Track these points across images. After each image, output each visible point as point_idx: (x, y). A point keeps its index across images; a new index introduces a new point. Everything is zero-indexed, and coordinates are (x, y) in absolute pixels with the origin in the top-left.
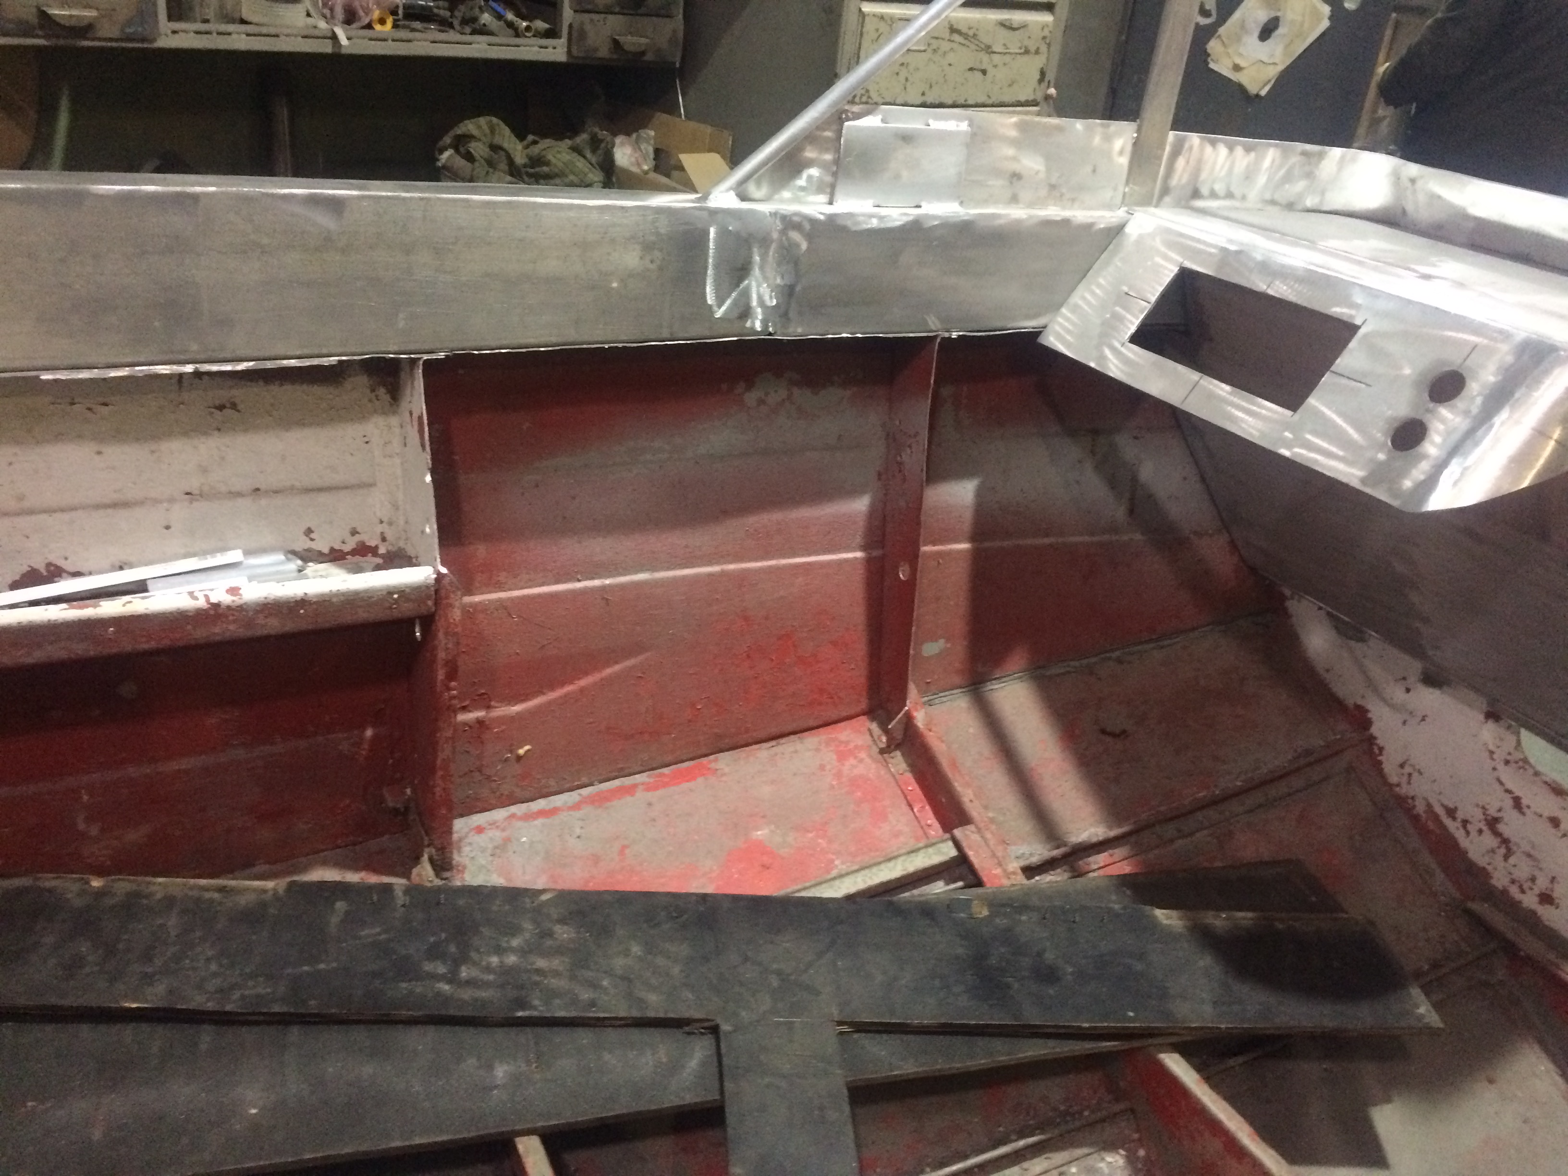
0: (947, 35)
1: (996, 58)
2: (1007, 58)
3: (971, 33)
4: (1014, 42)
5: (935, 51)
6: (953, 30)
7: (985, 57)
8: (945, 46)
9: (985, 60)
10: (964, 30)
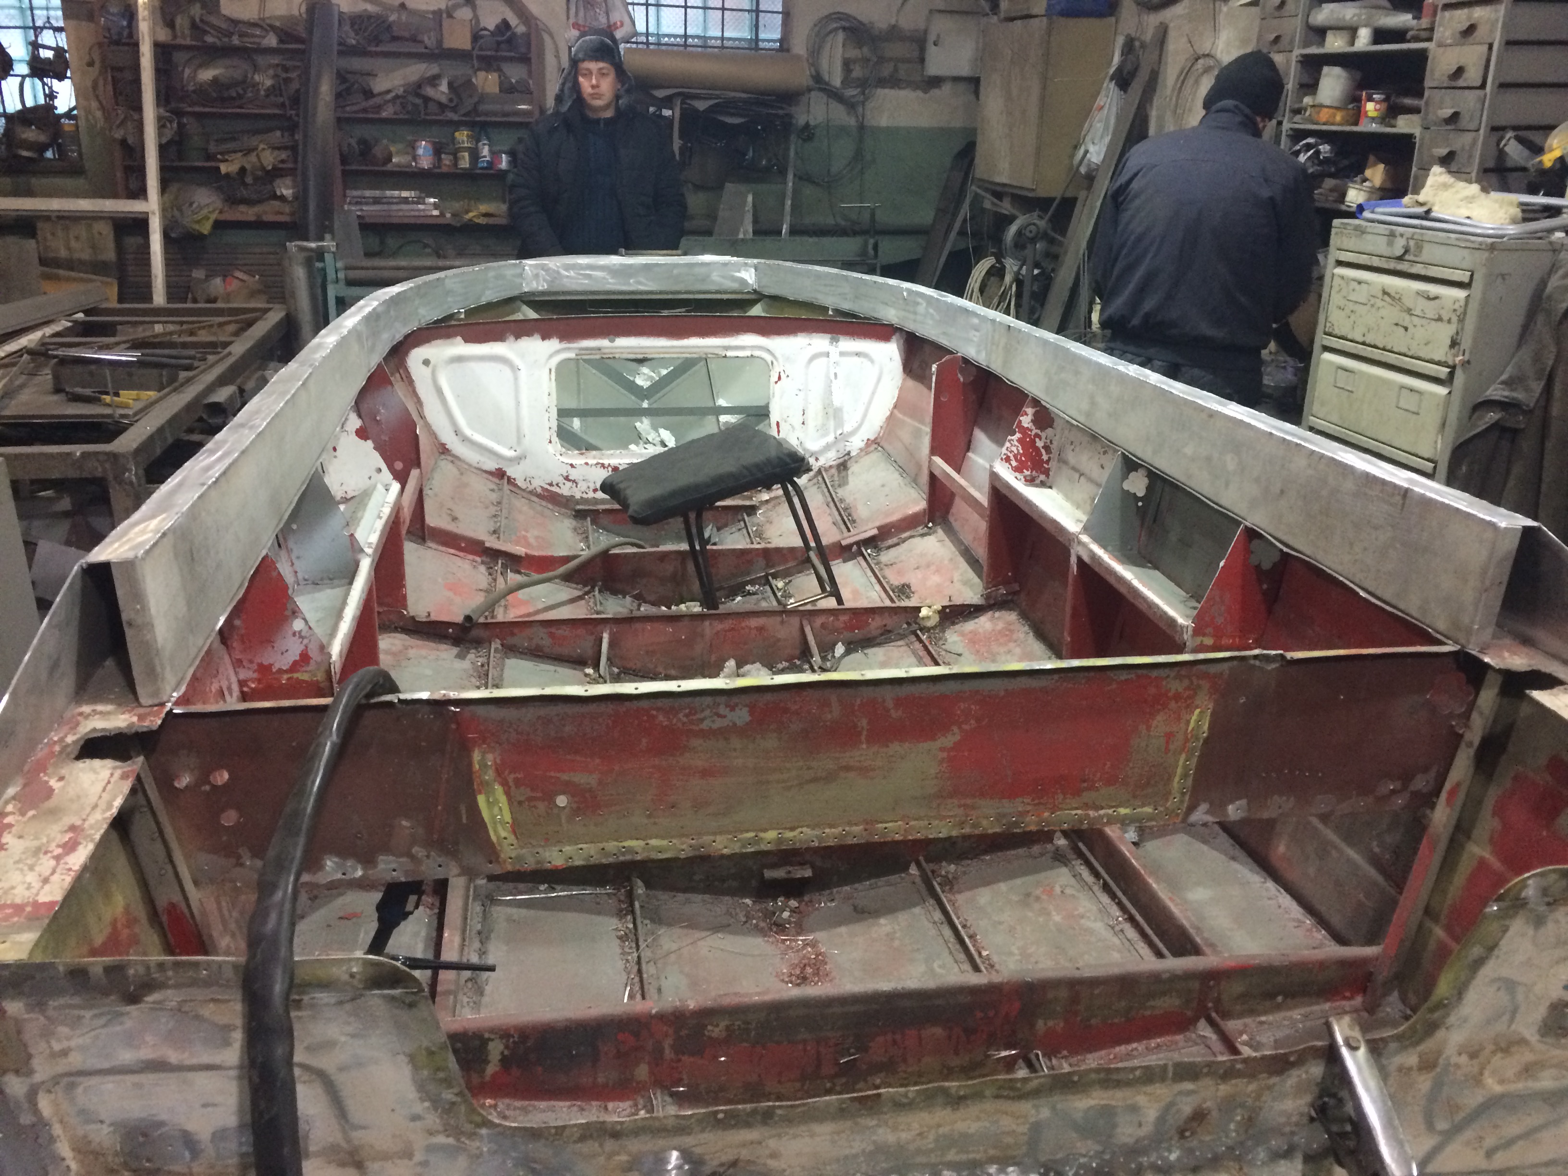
0: (1380, 294)
1: (1415, 319)
2: (1424, 321)
3: (1397, 297)
4: (1430, 309)
5: (1372, 306)
6: (1385, 293)
7: (1407, 317)
8: (1379, 303)
9: (1406, 320)
10: (1393, 294)
